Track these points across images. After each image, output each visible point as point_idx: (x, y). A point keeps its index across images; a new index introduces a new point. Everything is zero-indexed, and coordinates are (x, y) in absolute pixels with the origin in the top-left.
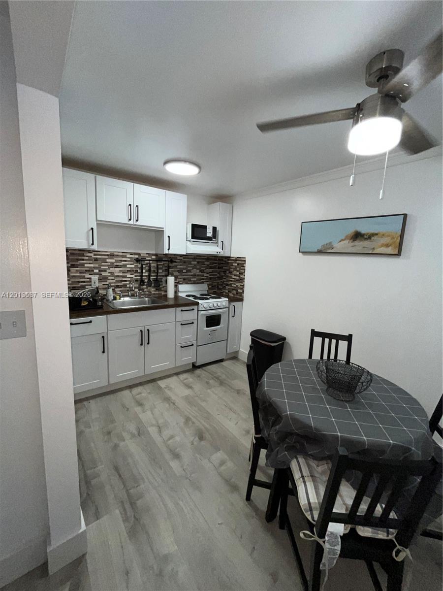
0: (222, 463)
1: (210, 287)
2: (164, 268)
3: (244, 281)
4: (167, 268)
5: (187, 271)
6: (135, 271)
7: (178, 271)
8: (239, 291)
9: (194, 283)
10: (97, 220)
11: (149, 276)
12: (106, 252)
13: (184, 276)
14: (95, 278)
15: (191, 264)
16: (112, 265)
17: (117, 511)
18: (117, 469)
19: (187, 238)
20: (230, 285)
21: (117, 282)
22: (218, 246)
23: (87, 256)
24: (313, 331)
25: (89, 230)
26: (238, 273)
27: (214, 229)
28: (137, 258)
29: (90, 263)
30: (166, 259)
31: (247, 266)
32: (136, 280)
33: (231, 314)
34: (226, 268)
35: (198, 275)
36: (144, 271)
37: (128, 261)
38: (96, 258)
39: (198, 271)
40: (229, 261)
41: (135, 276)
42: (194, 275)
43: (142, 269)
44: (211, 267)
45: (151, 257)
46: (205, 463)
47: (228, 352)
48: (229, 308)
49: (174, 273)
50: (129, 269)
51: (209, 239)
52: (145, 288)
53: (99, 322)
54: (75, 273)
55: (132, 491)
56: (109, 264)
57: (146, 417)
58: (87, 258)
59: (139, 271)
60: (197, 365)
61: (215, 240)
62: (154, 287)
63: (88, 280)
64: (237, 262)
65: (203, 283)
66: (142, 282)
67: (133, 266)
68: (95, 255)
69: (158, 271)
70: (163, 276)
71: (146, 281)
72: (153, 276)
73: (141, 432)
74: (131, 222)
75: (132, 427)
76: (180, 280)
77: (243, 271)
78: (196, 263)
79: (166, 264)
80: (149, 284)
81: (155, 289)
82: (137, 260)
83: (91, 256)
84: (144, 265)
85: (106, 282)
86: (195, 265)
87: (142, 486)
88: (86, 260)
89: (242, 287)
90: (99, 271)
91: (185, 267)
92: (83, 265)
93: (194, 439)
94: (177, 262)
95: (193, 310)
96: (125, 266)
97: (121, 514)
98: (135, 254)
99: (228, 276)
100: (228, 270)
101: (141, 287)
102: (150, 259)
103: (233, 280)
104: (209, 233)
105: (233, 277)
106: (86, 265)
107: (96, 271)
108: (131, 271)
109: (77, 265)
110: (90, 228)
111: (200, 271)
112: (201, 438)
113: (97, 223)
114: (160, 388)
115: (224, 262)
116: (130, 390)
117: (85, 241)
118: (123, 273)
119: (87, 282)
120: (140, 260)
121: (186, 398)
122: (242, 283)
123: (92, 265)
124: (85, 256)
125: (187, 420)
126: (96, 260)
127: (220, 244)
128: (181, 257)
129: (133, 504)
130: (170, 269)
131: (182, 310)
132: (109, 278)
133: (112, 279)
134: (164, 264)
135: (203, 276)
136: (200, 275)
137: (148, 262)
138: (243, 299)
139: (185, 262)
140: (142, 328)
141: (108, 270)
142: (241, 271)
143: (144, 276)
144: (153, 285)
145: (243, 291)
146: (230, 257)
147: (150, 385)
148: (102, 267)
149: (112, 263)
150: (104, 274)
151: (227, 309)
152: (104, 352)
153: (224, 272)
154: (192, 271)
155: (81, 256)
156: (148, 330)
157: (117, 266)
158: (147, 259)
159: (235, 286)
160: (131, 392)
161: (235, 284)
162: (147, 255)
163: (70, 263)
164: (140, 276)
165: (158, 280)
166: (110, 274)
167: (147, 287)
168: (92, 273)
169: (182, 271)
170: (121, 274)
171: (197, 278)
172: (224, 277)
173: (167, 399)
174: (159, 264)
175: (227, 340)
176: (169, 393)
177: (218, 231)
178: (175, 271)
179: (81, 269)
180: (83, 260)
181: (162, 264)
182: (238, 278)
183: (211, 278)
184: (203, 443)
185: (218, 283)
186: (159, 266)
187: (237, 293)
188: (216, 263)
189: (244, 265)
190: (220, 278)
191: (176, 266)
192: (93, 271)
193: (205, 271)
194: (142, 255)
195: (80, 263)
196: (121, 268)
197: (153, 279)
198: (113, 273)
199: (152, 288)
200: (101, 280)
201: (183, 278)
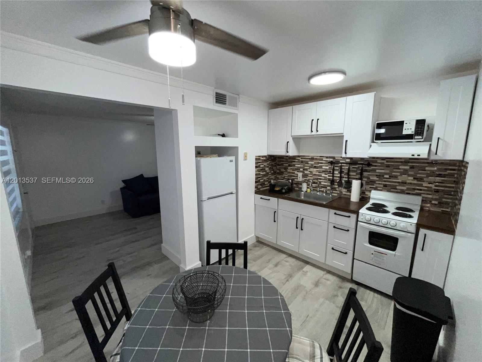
2: (358, 171)
5: (390, 176)
6: (329, 172)
7: (377, 175)
9: (402, 192)
10: (292, 136)
11: (341, 177)
12: (309, 156)
13: (385, 181)
14: (300, 174)
15: (399, 169)
21: (314, 179)
22: (430, 145)
23: (297, 160)
27: (421, 122)
28: (332, 161)
29: (298, 164)
30: (363, 162)
32: (329, 179)
35: (410, 184)
37: (324, 163)
39: (412, 178)
40: (462, 168)
41: (329, 176)
42: (404, 183)
43: (334, 170)
45: (345, 161)
48: (415, 234)
49: (370, 177)
50: (324, 170)
52: (337, 188)
54: (290, 170)
56: (310, 165)
58: (297, 161)
59: (332, 172)
61: (420, 137)
62: (345, 188)
63: (296, 175)
64: (465, 170)
66: (332, 182)
67: (327, 168)
68: (301, 158)
69: (348, 174)
71: (337, 181)
72: (346, 178)
74: (313, 133)
76: (378, 185)
78: (407, 167)
79: (360, 167)
80: (340, 184)
81: (346, 190)
82: (331, 163)
83: (299, 160)
84: (337, 167)
85: (307, 178)
86: (405, 170)
88: (297, 162)
90: (303, 170)
92: (294, 165)
94: (376, 166)
95: (349, 216)
96: (321, 167)
98: (330, 157)
101: (333, 186)
102: (344, 162)
104: (409, 129)
106: (296, 165)
108: (325, 172)
109: (291, 165)
111: (414, 179)
114: (301, 268)
118: (319, 172)
119: (296, 176)
120: (334, 163)
123: (299, 166)
126: (302, 162)
127: (435, 142)
128: (382, 160)
131: (335, 213)
132: (309, 175)
133: (311, 177)
134: (358, 168)
135: (421, 185)
136: (414, 184)
137: (341, 164)
139: (388, 166)
140: (299, 216)
143: (336, 177)
144: (344, 186)
146: (463, 161)
148: (305, 167)
149: (312, 165)
150: (306, 172)
152: (275, 221)
154: (399, 177)
155: (294, 160)
156: (303, 219)
157: (315, 167)
158: (341, 162)
162: (341, 159)
163: (289, 164)
166: (309, 173)
168: (299, 171)
169: (383, 176)
170: (318, 173)
171: (409, 187)
174: (353, 166)
178: (372, 175)
179: (293, 168)
180: (295, 162)
181: (357, 167)
186: (351, 169)
191: (374, 170)
192: (300, 169)
193: (425, 179)
194: (336, 158)
195: (293, 164)
196: (318, 168)
197: (345, 180)
198: (312, 172)
199: (344, 189)
200: (303, 176)
201: (384, 184)
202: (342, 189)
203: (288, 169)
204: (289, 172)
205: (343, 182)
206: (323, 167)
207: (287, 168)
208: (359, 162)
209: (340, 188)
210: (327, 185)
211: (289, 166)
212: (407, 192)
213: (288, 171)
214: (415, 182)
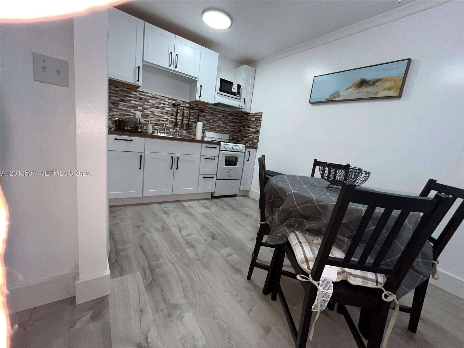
0: (230, 255)
1: (231, 138)
2: (195, 116)
3: (259, 133)
4: (197, 116)
5: (213, 121)
6: (172, 114)
7: (206, 120)
8: (255, 141)
9: (218, 132)
10: (143, 61)
11: (182, 120)
12: (149, 93)
13: (211, 125)
14: (139, 114)
15: (217, 116)
16: (153, 106)
17: (139, 273)
18: (142, 248)
19: (215, 91)
20: (248, 136)
21: (156, 120)
22: (240, 102)
23: (133, 95)
24: (316, 161)
25: (137, 68)
26: (255, 126)
27: (239, 86)
28: (174, 103)
29: (135, 101)
30: (197, 109)
31: (263, 120)
32: (172, 122)
33: (247, 158)
34: (245, 123)
35: (222, 127)
36: (179, 115)
37: (166, 104)
38: (141, 97)
39: (223, 123)
40: (249, 117)
41: (171, 118)
42: (219, 126)
43: (177, 113)
44: (233, 121)
45: (185, 105)
46: (215, 253)
47: (241, 190)
48: (245, 152)
50: (166, 111)
51: (234, 94)
52: (178, 130)
53: (138, 141)
54: (123, 107)
55: (152, 263)
56: (151, 104)
57: (170, 221)
58: (133, 96)
59: (174, 114)
60: (215, 195)
61: (238, 96)
62: (186, 130)
63: (133, 114)
64: (255, 117)
65: (225, 133)
66: (176, 124)
67: (170, 109)
68: (139, 94)
69: (189, 117)
70: (193, 122)
71: (180, 123)
72: (186, 121)
73: (164, 229)
74: (171, 68)
75: (158, 226)
76: (207, 128)
77: (260, 124)
78: (221, 116)
79: (197, 112)
80: (182, 127)
81: (186, 132)
82: (174, 105)
83: (137, 95)
84: (180, 110)
85: (148, 119)
86: (220, 118)
87: (161, 261)
88: (133, 97)
89: (257, 137)
90: (142, 108)
91: (212, 118)
92: (129, 101)
93: (207, 238)
94: (205, 113)
95: (216, 148)
96: (164, 108)
97: (142, 275)
98: (172, 99)
99: (246, 129)
100: (247, 124)
101: (175, 128)
102: (184, 106)
103: (251, 132)
104: (234, 89)
105: (251, 130)
106: (132, 102)
107: (140, 108)
108: (168, 113)
109: (125, 100)
110: (137, 66)
111: (224, 123)
112: (214, 238)
113: (143, 64)
114: (183, 206)
115: (244, 118)
116: (160, 204)
117: (132, 77)
118: (161, 114)
119: (132, 116)
120: (176, 105)
121: (204, 214)
122: (258, 134)
123: (137, 103)
124: (131, 94)
125: (203, 226)
126: (140, 99)
127: (242, 100)
128: (209, 108)
129: (152, 270)
130: (200, 118)
131: (206, 147)
132: (150, 116)
133: (152, 117)
135: (226, 128)
136: (224, 127)
137: (182, 108)
138: (257, 147)
139: (212, 114)
140: (173, 156)
141: (149, 109)
142: (258, 124)
143: (178, 119)
144: (185, 128)
145: (258, 141)
146: (249, 113)
147: (176, 204)
148: (145, 106)
149: (153, 104)
150: (146, 112)
151: (244, 153)
152: (140, 168)
153: (243, 126)
154: (217, 122)
155: (128, 93)
156: (178, 158)
157: (157, 107)
158: (182, 105)
159: (251, 137)
160: (160, 205)
161: (252, 136)
162: (182, 102)
164: (175, 119)
165: (189, 125)
166: (151, 113)
167: (180, 130)
168: (136, 109)
169: (210, 121)
170: (160, 114)
171: (221, 129)
172: (243, 131)
173: (189, 213)
174: (191, 111)
175: (241, 179)
176: (191, 210)
177: (242, 89)
178: (204, 120)
179: (128, 104)
180: (130, 97)
181: (194, 112)
182: (254, 130)
183: (232, 131)
184: (214, 241)
185: (238, 135)
186: (191, 114)
187: (252, 143)
188: (237, 119)
189: (261, 119)
190: (240, 131)
191: (204, 116)
192: (137, 107)
193: (228, 124)
194: (178, 101)
195: (127, 99)
196: (160, 109)
197: (185, 123)
198: (154, 112)
199: (184, 131)
200: (143, 116)
201: (210, 127)
202: (182, 131)
203: (120, 104)
204: (122, 109)
205: (184, 124)
206: (166, 109)
207: (118, 104)
208: (195, 108)
209: (181, 130)
210: (170, 127)
211: (121, 100)
212: (221, 132)
213: (120, 108)
214: (224, 126)
